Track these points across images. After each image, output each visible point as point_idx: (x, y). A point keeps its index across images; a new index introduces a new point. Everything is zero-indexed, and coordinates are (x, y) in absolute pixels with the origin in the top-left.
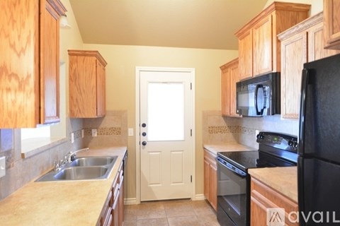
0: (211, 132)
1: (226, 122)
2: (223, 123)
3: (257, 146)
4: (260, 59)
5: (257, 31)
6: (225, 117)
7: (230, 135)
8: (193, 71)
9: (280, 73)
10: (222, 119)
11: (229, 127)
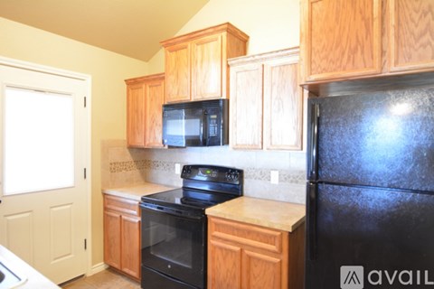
0: (113, 170)
1: (132, 154)
2: (128, 157)
3: (179, 183)
4: (204, 81)
5: (199, 47)
6: (131, 148)
7: (135, 173)
8: (89, 78)
9: (228, 100)
10: (127, 150)
11: (136, 162)
